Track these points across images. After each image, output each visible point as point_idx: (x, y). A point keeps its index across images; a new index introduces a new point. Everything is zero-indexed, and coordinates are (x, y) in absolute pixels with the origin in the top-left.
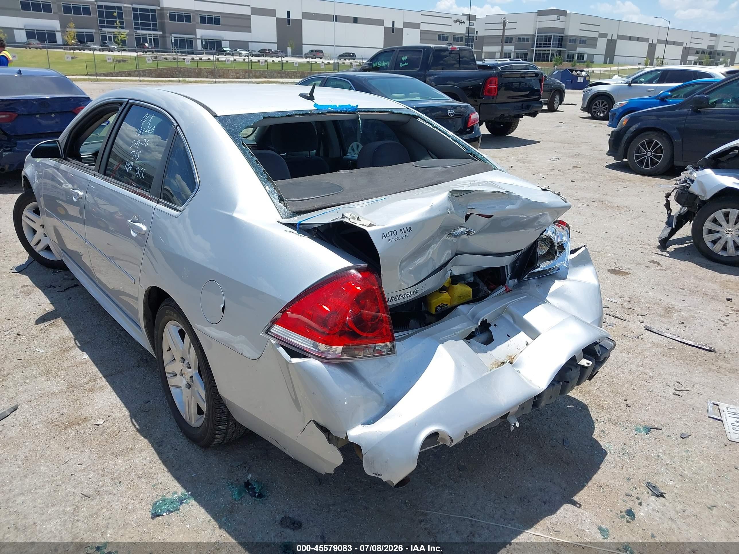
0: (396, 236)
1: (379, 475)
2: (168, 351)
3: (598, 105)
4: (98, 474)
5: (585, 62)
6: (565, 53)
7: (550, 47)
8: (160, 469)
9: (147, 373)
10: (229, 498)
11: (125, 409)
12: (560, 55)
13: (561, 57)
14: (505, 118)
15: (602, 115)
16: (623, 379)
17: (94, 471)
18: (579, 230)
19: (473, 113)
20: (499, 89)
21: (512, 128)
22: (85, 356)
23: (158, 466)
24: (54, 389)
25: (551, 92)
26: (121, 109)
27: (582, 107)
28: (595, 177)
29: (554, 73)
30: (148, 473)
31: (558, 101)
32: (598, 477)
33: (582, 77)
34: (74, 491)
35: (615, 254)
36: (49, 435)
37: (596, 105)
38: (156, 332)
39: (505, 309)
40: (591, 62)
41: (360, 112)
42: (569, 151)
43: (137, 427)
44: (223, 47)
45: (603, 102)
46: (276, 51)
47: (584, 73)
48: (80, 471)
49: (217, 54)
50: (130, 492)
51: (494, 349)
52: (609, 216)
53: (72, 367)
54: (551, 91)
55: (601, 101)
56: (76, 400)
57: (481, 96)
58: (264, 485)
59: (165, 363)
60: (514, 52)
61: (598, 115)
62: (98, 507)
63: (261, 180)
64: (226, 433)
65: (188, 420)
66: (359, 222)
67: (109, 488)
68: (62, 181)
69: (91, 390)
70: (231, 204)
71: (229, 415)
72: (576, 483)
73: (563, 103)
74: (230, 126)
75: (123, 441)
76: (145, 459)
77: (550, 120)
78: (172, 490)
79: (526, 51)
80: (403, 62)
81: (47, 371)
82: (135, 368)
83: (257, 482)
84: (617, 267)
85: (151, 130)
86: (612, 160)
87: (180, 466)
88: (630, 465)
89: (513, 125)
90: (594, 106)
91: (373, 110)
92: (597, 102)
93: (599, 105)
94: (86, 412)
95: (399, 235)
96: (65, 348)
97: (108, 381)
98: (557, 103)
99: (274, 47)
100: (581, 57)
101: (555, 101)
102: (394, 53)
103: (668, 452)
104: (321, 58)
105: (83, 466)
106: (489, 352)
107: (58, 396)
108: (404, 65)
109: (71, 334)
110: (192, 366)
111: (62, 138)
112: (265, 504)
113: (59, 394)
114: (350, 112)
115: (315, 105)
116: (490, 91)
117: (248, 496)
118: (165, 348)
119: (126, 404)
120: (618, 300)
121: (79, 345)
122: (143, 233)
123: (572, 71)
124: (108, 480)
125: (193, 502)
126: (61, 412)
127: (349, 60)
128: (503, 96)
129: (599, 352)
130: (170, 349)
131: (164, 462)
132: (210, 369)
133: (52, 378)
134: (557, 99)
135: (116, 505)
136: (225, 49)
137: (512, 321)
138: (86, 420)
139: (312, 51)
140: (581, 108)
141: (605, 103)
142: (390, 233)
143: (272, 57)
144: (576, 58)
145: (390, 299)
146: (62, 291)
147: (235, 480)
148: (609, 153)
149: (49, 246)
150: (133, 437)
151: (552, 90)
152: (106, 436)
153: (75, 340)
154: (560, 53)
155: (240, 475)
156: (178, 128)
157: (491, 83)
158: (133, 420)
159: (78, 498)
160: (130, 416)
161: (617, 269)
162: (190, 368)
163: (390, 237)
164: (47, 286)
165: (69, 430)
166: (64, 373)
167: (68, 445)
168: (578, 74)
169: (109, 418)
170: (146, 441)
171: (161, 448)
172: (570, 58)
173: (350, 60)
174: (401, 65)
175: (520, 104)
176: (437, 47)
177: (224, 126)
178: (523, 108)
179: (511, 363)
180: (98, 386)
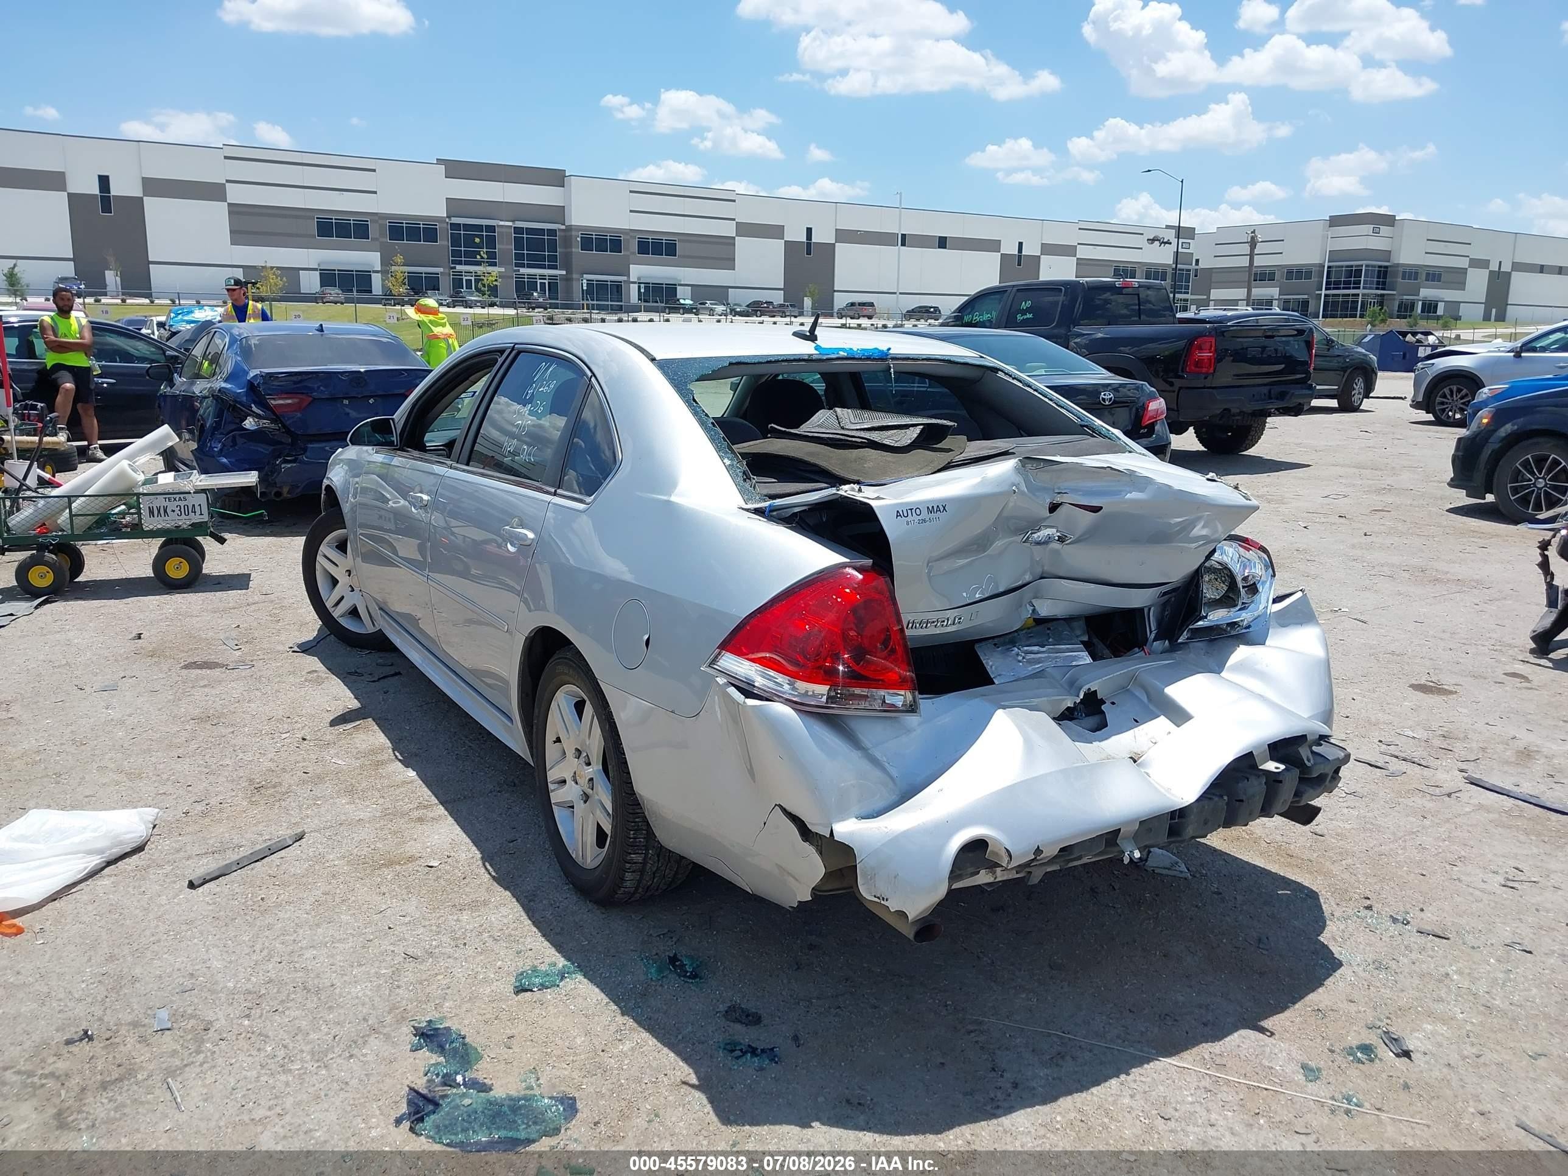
0: (920, 517)
1: (883, 899)
2: (555, 742)
3: (1449, 397)
4: (431, 931)
5: (1438, 318)
6: (1394, 299)
7: (1359, 288)
8: (529, 931)
9: (514, 801)
10: (642, 978)
11: (474, 848)
12: (1381, 304)
13: (1385, 308)
14: (1234, 416)
15: (1458, 416)
16: (1401, 858)
17: (424, 926)
18: (1362, 618)
19: (1153, 398)
20: (1219, 360)
21: (1250, 438)
22: (412, 773)
23: (527, 927)
24: (362, 815)
25: (1345, 372)
26: (500, 360)
27: (1413, 401)
28: (1419, 528)
29: (1366, 340)
30: (510, 935)
31: (1362, 391)
32: (1317, 998)
33: (1429, 345)
34: (393, 949)
35: (1431, 659)
36: (353, 875)
37: (1445, 396)
38: (536, 711)
39: (1133, 678)
40: (1454, 317)
41: (893, 359)
42: (1371, 482)
43: (493, 874)
44: (678, 297)
45: (1459, 391)
46: (781, 306)
47: (1431, 339)
48: (403, 924)
49: (667, 311)
50: (482, 958)
51: (1106, 739)
52: (1433, 595)
53: (389, 786)
54: (1344, 370)
55: (1455, 388)
56: (395, 833)
57: (1180, 373)
58: (701, 962)
59: (548, 766)
60: (1278, 299)
61: (1449, 417)
62: (429, 973)
63: (718, 449)
64: (642, 872)
65: (579, 861)
66: (861, 494)
67: (449, 950)
68: (388, 496)
69: (420, 820)
70: (670, 484)
71: (650, 834)
72: (1272, 1002)
73: (1371, 395)
74: (676, 374)
75: (472, 891)
76: (505, 917)
77: (1340, 427)
78: (548, 960)
79: (1306, 297)
80: (1024, 312)
81: (350, 791)
82: (494, 793)
83: (691, 957)
84: (1432, 682)
85: (548, 386)
86: (1461, 498)
87: (562, 929)
88: (1384, 985)
89: (1252, 433)
90: (1439, 399)
91: (916, 357)
92: (1446, 391)
93: (1452, 395)
94: (412, 848)
95: (925, 515)
96: (378, 761)
97: (446, 809)
98: (1359, 393)
99: (778, 298)
100: (1430, 307)
101: (1354, 389)
102: (1006, 295)
103: (1467, 971)
104: (870, 317)
105: (407, 919)
106: (1096, 744)
107: (367, 825)
108: (1025, 317)
109: (388, 741)
110: (593, 760)
111: (400, 415)
112: (701, 989)
113: (369, 822)
114: (874, 359)
115: (817, 348)
116: (1199, 363)
117: (672, 976)
118: (550, 737)
119: (475, 843)
120: (1420, 734)
121: (400, 757)
122: (528, 542)
123: (1404, 334)
124: (445, 939)
125: (580, 977)
126: (373, 847)
127: (926, 321)
128: (1227, 373)
129: (1309, 760)
130: (558, 740)
131: (536, 924)
132: (624, 754)
133: (357, 801)
134: (1359, 385)
135: (458, 972)
136: (682, 301)
137: (1145, 699)
138: (411, 859)
139: (853, 304)
140: (1410, 402)
141: (1465, 391)
142: (909, 511)
143: (774, 316)
144: (1419, 311)
145: (910, 625)
146: (374, 681)
147: (654, 953)
148: (1454, 483)
149: (356, 608)
150: (486, 886)
151: (1347, 367)
152: (443, 883)
153: (393, 751)
154: (1381, 301)
155: (662, 948)
156: (593, 379)
157: (1200, 349)
158: (487, 864)
159: (399, 959)
160: (482, 858)
161: (1431, 684)
162: (589, 764)
163: (910, 518)
164: (350, 673)
165: (386, 871)
166: (376, 794)
167: (383, 889)
168: (1418, 341)
169: (449, 860)
170: (508, 893)
171: (532, 904)
172: (1406, 310)
173: (929, 321)
174: (1019, 317)
175: (1265, 390)
176: (1092, 282)
177: (665, 374)
178: (1270, 398)
179: (1135, 761)
180: (431, 815)
